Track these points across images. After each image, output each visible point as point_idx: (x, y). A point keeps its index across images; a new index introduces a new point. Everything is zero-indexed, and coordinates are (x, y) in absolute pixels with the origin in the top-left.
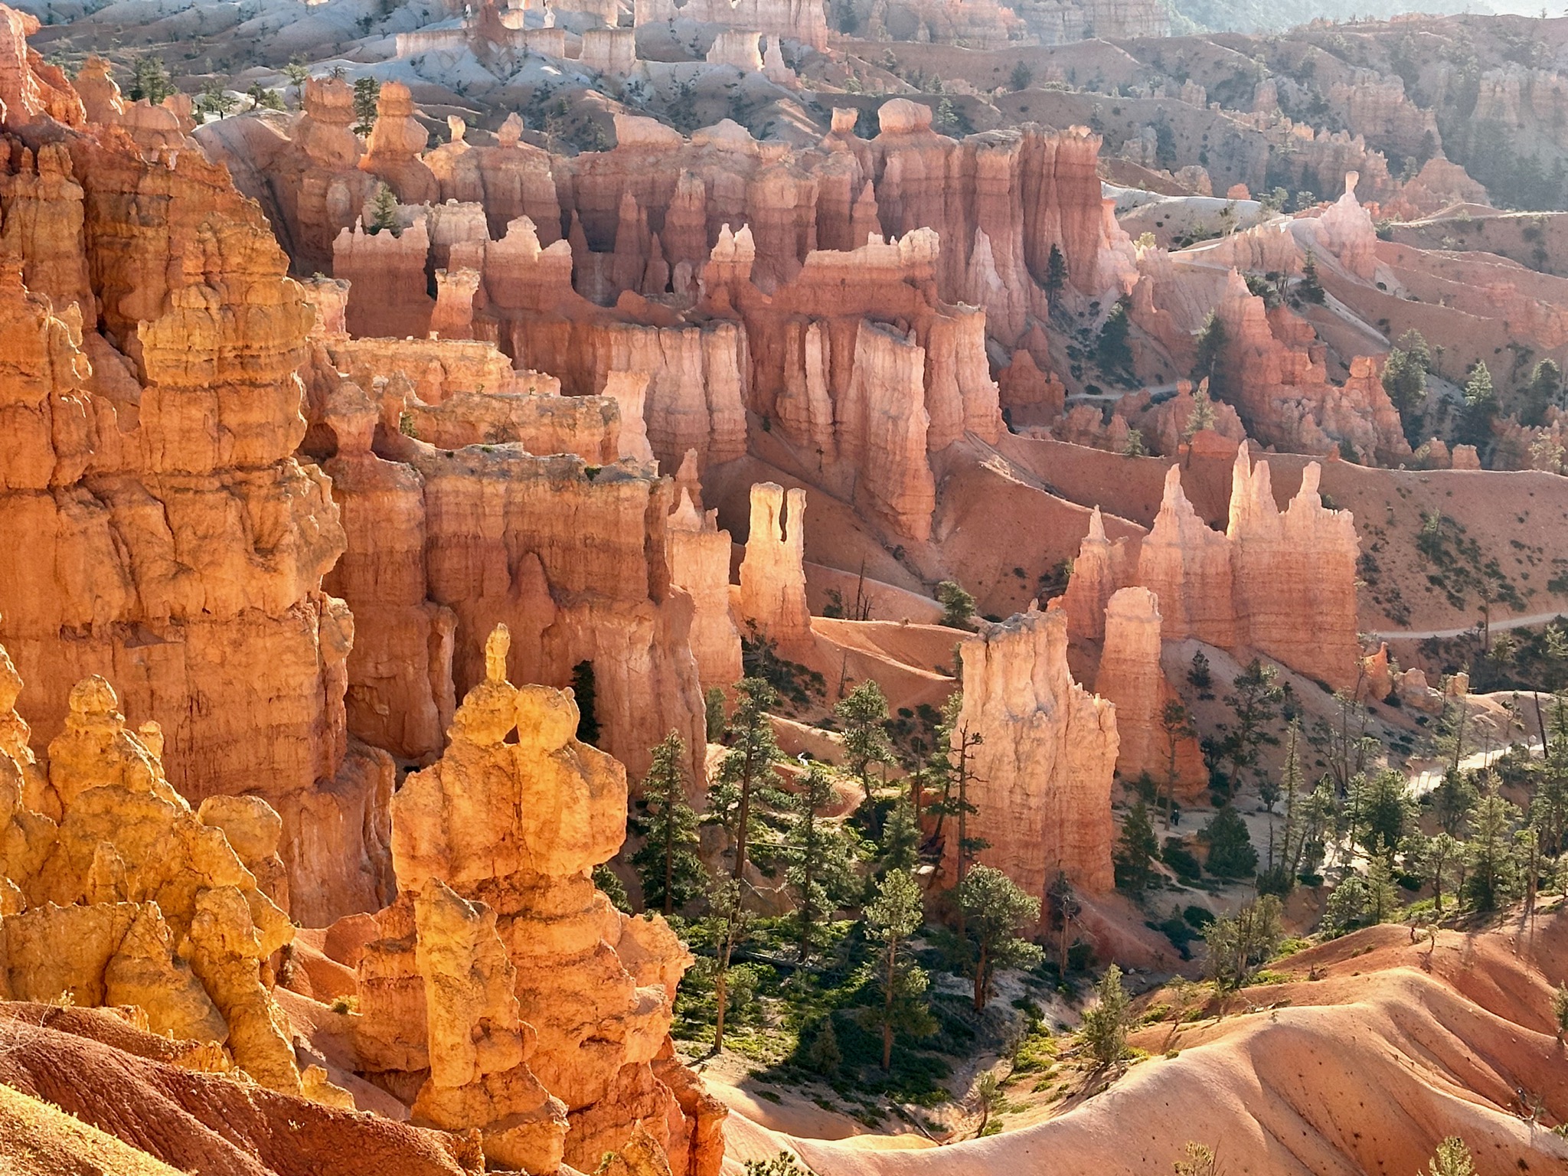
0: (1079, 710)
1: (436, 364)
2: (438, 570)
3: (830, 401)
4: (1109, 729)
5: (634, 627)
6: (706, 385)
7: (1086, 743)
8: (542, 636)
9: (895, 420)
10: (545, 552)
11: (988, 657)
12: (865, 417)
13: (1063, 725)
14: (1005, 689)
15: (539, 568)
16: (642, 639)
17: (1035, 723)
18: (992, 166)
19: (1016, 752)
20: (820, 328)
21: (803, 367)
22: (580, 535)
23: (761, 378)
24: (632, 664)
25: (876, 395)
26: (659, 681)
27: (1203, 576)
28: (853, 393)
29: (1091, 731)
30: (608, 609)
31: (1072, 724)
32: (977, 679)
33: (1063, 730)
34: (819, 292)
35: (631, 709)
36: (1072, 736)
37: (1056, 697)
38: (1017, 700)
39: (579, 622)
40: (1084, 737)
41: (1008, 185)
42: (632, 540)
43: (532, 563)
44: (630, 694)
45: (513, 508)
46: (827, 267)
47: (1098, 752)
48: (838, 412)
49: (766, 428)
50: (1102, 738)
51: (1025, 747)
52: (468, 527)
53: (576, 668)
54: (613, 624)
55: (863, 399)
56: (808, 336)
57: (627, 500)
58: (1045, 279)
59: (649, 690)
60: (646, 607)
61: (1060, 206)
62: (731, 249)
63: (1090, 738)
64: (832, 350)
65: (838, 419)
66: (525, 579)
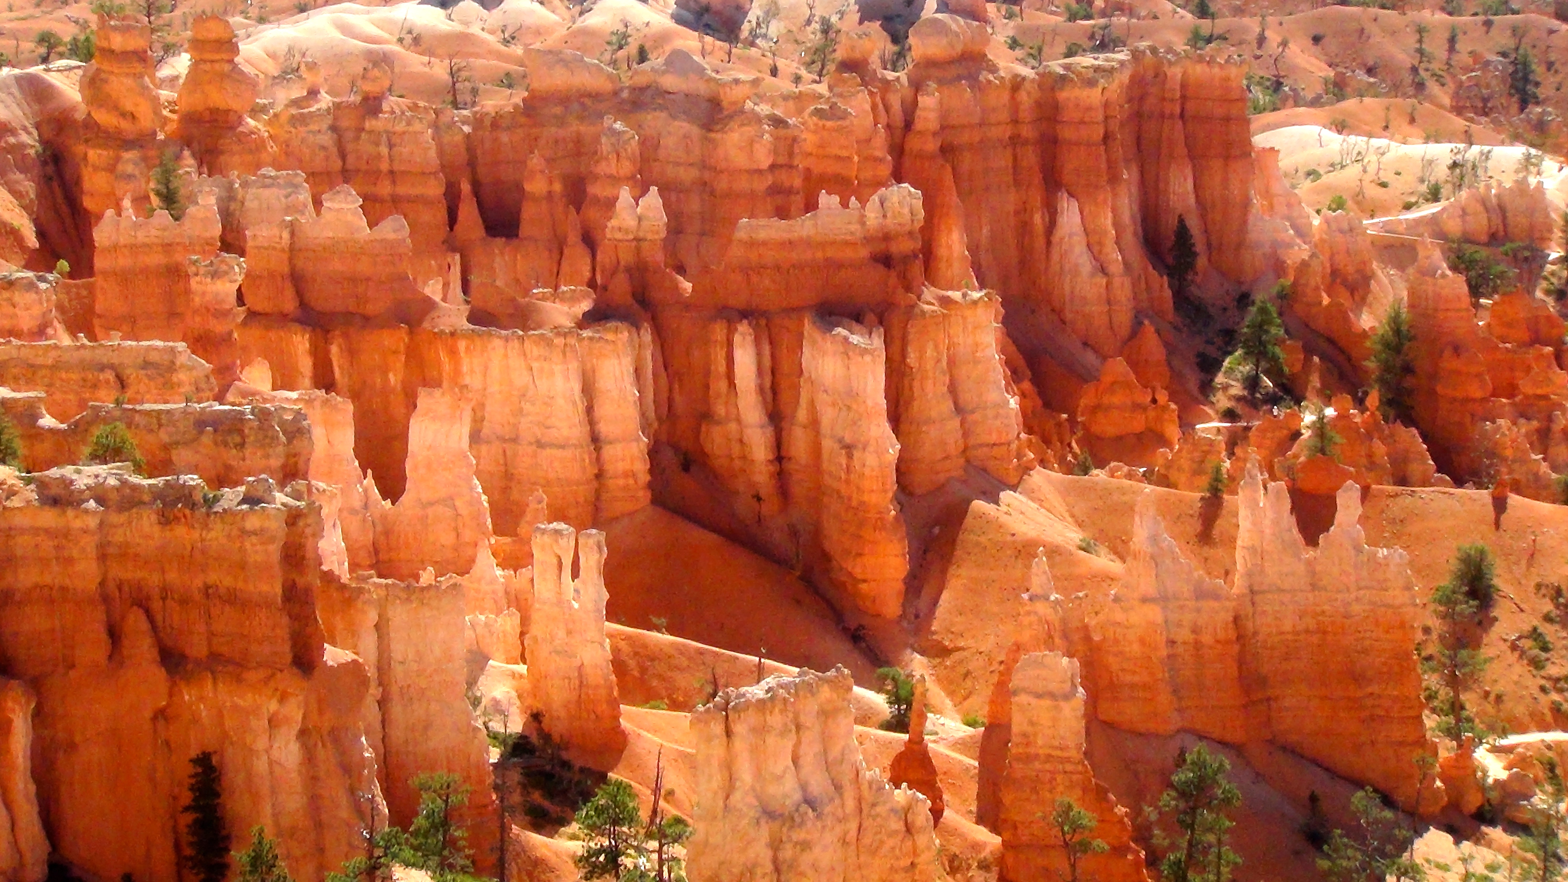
0: (874, 805)
1: (110, 375)
2: (16, 634)
3: (770, 431)
4: (922, 830)
5: (273, 706)
6: (589, 410)
7: (885, 849)
8: (155, 718)
9: (849, 448)
10: (156, 605)
11: (728, 733)
12: (816, 450)
13: (853, 826)
14: (758, 774)
15: (144, 625)
16: (287, 720)
17: (798, 820)
18: (1078, 105)
19: (775, 861)
20: (756, 328)
21: (732, 384)
22: (198, 582)
23: (678, 398)
24: (275, 754)
25: (827, 416)
26: (315, 779)
27: (1197, 645)
28: (802, 415)
29: (892, 834)
30: (239, 680)
31: (865, 824)
32: (715, 763)
33: (853, 833)
34: (755, 279)
35: (275, 815)
36: (866, 840)
37: (838, 788)
38: (773, 789)
39: (201, 699)
40: (882, 842)
41: (1102, 132)
42: (265, 588)
43: (136, 621)
44: (273, 792)
45: (111, 550)
46: (764, 243)
47: (906, 862)
48: (785, 446)
49: (686, 467)
50: (909, 843)
51: (787, 853)
52: (53, 576)
53: (196, 761)
54: (246, 700)
55: (814, 423)
56: (737, 338)
57: (254, 533)
58: (1170, 260)
59: (299, 789)
60: (290, 680)
61: (1192, 157)
62: (632, 223)
63: (891, 842)
64: (773, 356)
65: (783, 454)
66: (126, 642)
